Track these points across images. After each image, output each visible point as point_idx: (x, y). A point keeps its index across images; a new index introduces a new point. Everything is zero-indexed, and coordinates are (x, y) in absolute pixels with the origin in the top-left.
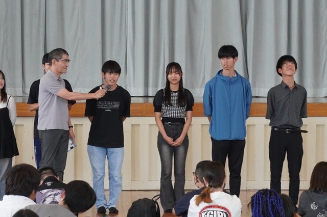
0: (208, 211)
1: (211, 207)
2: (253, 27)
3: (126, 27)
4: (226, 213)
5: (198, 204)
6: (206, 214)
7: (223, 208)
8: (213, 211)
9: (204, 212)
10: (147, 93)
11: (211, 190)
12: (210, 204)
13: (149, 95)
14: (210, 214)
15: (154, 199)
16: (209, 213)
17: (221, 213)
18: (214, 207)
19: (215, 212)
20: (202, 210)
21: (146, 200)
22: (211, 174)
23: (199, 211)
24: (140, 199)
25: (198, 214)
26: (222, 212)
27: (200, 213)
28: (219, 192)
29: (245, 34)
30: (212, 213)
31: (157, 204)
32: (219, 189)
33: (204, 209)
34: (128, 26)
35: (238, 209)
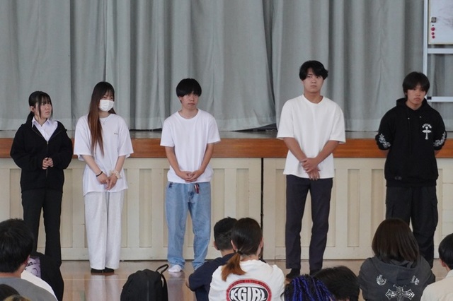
0: (240, 288)
1: (243, 281)
2: (280, 34)
3: (104, 33)
4: (264, 290)
5: (225, 279)
6: (237, 292)
7: (260, 283)
8: (247, 288)
9: (234, 289)
10: (134, 126)
11: (241, 258)
12: (242, 277)
13: (137, 129)
14: (242, 292)
15: (160, 271)
16: (241, 290)
17: (258, 290)
18: (248, 281)
19: (249, 289)
20: (230, 287)
21: (147, 272)
22: (241, 235)
23: (227, 288)
24: (139, 271)
25: (225, 292)
26: (259, 288)
27: (228, 291)
28: (254, 261)
29: (270, 43)
30: (245, 291)
31: (164, 278)
32: (253, 256)
33: (233, 285)
34: (108, 31)
35: (281, 284)
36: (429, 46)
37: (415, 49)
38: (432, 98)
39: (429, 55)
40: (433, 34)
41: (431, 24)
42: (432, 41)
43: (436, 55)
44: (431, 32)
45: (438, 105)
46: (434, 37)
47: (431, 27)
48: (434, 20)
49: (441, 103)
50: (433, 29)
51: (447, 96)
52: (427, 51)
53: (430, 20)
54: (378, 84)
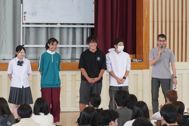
36: (23, 24)
37: (18, 25)
38: (25, 45)
39: (23, 27)
40: (25, 19)
41: (24, 15)
42: (24, 22)
43: (26, 27)
44: (24, 18)
45: (27, 48)
46: (25, 20)
47: (24, 16)
48: (25, 13)
49: (28, 47)
50: (25, 17)
51: (31, 45)
52: (22, 26)
53: (23, 13)
54: (2, 39)
